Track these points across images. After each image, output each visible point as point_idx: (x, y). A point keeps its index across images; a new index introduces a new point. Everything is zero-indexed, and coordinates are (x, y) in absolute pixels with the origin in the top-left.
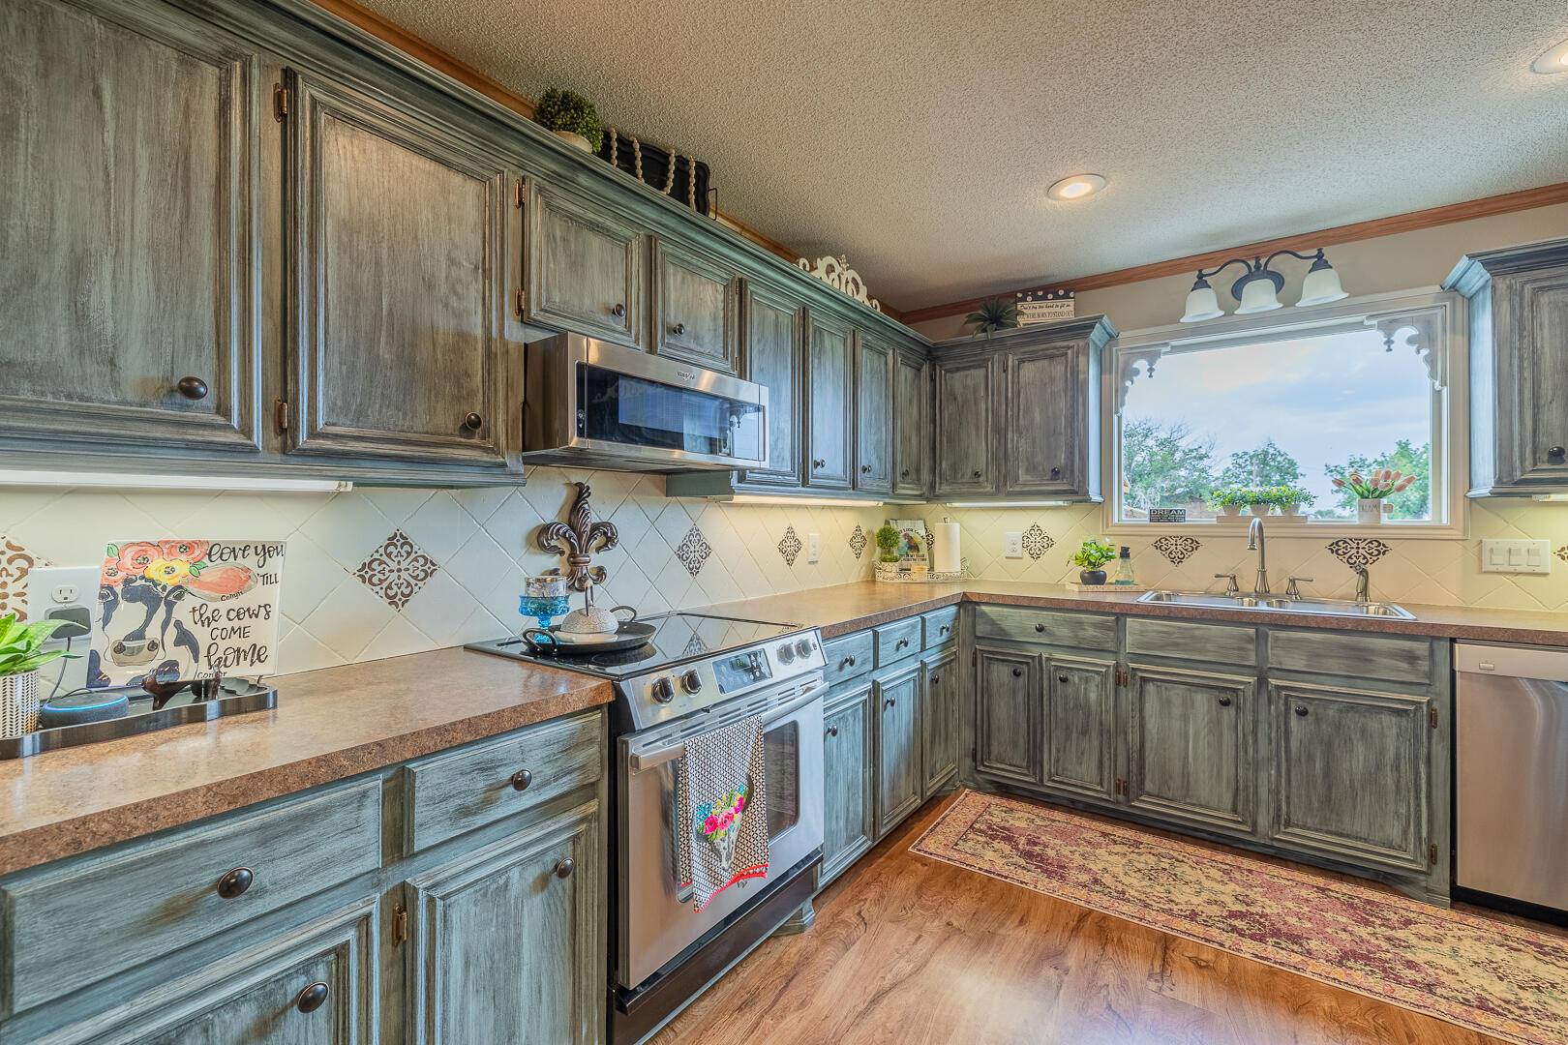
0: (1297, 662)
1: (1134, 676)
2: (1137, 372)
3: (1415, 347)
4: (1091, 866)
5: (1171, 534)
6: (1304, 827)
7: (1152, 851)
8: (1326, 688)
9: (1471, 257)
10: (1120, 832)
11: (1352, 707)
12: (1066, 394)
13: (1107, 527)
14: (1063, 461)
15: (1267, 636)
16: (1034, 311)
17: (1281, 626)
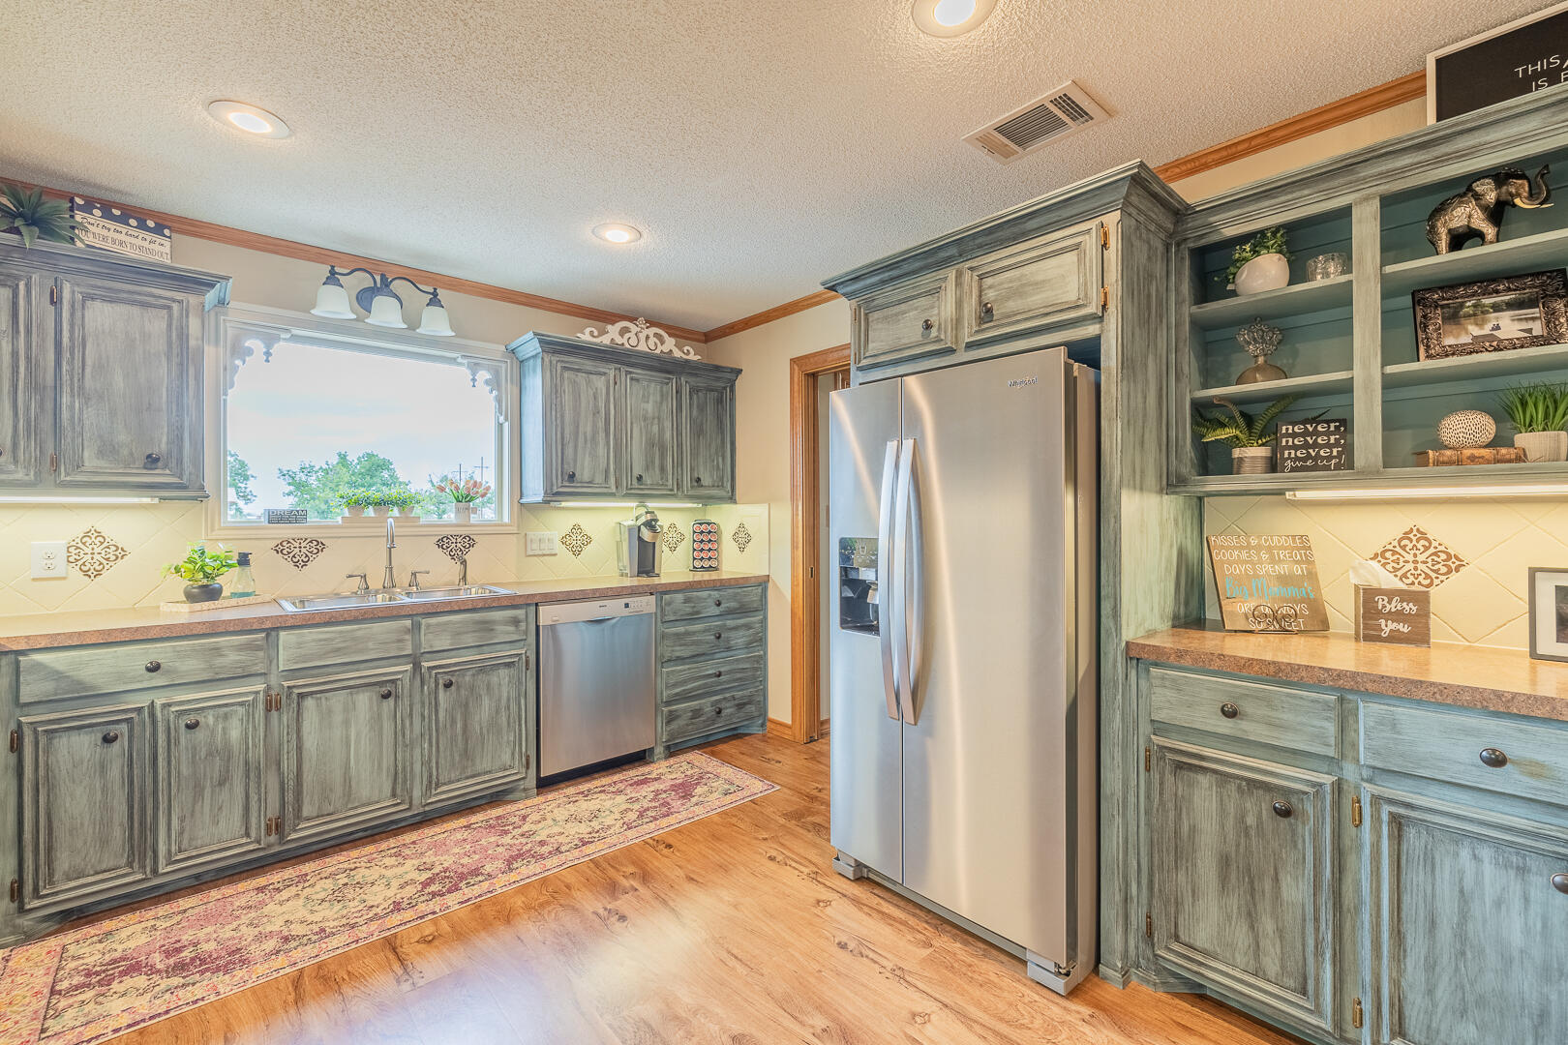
0: (443, 643)
1: (289, 696)
2: (250, 352)
3: (489, 388)
4: (269, 928)
5: (294, 537)
6: (451, 782)
7: (323, 875)
8: (465, 659)
9: (535, 334)
10: (276, 877)
11: (482, 670)
12: (169, 359)
13: (212, 530)
14: (163, 446)
15: (420, 625)
16: (105, 232)
17: (433, 613)
